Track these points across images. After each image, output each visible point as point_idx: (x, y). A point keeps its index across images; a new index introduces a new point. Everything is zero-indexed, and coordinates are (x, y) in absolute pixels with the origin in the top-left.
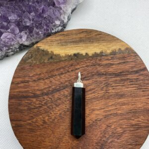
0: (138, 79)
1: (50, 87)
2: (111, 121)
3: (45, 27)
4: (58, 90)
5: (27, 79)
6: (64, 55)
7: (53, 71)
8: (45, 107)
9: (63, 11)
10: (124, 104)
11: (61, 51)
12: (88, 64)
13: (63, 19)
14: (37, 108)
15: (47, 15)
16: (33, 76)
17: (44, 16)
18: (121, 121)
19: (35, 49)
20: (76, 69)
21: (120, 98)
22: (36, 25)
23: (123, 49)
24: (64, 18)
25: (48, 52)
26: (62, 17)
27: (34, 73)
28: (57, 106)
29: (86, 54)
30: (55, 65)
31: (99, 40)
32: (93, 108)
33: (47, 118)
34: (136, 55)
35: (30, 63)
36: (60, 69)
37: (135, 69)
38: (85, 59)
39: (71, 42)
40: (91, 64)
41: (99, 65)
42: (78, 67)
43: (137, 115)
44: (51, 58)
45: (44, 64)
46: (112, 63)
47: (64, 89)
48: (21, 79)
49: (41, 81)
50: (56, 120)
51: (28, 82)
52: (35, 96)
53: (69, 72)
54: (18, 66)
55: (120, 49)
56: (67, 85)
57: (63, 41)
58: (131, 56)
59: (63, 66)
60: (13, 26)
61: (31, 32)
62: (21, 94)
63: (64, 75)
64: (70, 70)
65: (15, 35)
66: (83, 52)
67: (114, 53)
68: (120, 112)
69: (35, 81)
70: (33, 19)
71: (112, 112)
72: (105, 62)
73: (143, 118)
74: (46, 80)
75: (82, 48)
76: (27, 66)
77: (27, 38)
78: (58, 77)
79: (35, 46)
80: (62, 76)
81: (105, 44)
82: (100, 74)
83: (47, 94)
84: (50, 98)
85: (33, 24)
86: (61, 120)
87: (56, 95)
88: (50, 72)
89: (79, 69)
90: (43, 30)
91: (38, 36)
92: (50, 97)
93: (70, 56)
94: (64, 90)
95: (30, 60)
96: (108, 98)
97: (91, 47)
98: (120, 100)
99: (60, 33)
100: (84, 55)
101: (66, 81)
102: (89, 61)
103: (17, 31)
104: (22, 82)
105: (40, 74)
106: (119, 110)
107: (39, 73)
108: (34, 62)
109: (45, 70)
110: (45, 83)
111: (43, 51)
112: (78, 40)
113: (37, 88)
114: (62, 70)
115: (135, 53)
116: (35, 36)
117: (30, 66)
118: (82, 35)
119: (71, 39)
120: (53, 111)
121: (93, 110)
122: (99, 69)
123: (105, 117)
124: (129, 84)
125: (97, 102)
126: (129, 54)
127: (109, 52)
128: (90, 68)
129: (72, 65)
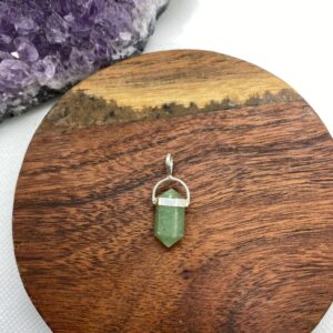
0: (310, 158)
1: (108, 181)
2: (253, 256)
3: (97, 45)
4: (128, 188)
5: (55, 163)
6: (140, 108)
7: (116, 143)
8: (99, 227)
9: (138, 11)
10: (280, 217)
11: (133, 100)
12: (196, 127)
13: (138, 30)
14: (78, 229)
15: (101, 20)
16: (69, 156)
17: (96, 21)
18: (275, 257)
19: (74, 95)
20: (169, 139)
21: (270, 204)
22: (76, 42)
23: (274, 92)
24: (140, 27)
25: (104, 101)
26: (135, 25)
27: (72, 150)
28: (126, 223)
29: (192, 104)
30: (121, 130)
31: (219, 74)
32: (208, 226)
33: (102, 252)
34: (305, 106)
35: (63, 127)
36: (131, 139)
37: (304, 137)
38: (189, 117)
39: (156, 79)
40: (202, 127)
41: (222, 129)
42: (173, 134)
43: (312, 241)
44: (112, 114)
45: (95, 130)
46: (250, 123)
47: (142, 184)
48: (41, 164)
49: (89, 167)
50: (123, 257)
51: (58, 169)
52: (75, 202)
53: (151, 145)
54: (36, 134)
55: (267, 93)
56: (148, 176)
57: (139, 77)
58: (295, 107)
59: (139, 133)
60: (24, 44)
61: (65, 57)
62: (42, 198)
63: (140, 153)
64: (154, 141)
65: (30, 64)
66: (185, 101)
67: (254, 101)
68: (271, 234)
69: (73, 167)
70: (70, 29)
71: (252, 236)
72: (234, 123)
73: (327, 249)
74: (99, 166)
75: (181, 92)
76: (55, 135)
77: (57, 72)
78: (128, 159)
79: (75, 89)
80: (137, 155)
81: (233, 81)
82: (223, 150)
83: (102, 197)
84: (109, 206)
85: (69, 39)
86: (136, 257)
87: (123, 200)
88: (110, 146)
89: (175, 138)
90: (92, 52)
91: (81, 67)
92: (109, 203)
93: (154, 110)
94: (142, 188)
95: (62, 121)
96: (244, 204)
97: (203, 90)
98: (270, 209)
99: (132, 60)
100: (187, 106)
101: (145, 166)
102: (198, 120)
103: (35, 55)
104: (45, 170)
105: (86, 152)
106: (269, 231)
107: (84, 149)
108: (73, 124)
109: (96, 143)
110: (98, 171)
111: (93, 99)
112: (171, 73)
113: (78, 183)
114: (136, 142)
115: (303, 100)
116: (75, 66)
117: (64, 133)
118: (182, 64)
119: (156, 73)
120: (117, 236)
121: (210, 232)
122: (221, 138)
123: (238, 248)
124: (290, 170)
125: (218, 213)
126: (288, 103)
127: (243, 98)
128: (201, 137)
129: (158, 131)
